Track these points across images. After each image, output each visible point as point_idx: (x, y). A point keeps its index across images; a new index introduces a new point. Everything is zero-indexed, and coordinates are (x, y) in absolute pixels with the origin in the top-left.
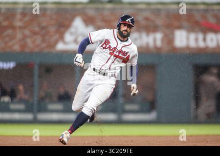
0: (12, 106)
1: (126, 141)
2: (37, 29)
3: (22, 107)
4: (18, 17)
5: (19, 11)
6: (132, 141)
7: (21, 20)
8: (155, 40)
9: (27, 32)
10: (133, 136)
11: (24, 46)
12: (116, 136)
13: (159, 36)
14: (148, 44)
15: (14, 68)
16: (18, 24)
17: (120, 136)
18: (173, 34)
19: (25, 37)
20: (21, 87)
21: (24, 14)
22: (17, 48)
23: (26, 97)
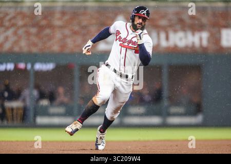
0: (53, 110)
1: (171, 146)
2: (76, 28)
3: (61, 110)
4: (58, 15)
5: (59, 9)
6: (177, 146)
7: (60, 19)
8: (201, 39)
9: (67, 32)
10: (178, 141)
11: (63, 46)
12: (161, 141)
13: (205, 35)
14: (193, 43)
15: (53, 70)
16: (57, 23)
17: (165, 141)
18: (220, 33)
19: (65, 37)
20: (61, 90)
21: (63, 13)
22: (56, 48)
23: (66, 100)
